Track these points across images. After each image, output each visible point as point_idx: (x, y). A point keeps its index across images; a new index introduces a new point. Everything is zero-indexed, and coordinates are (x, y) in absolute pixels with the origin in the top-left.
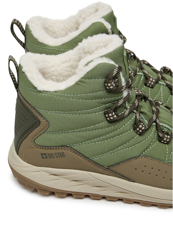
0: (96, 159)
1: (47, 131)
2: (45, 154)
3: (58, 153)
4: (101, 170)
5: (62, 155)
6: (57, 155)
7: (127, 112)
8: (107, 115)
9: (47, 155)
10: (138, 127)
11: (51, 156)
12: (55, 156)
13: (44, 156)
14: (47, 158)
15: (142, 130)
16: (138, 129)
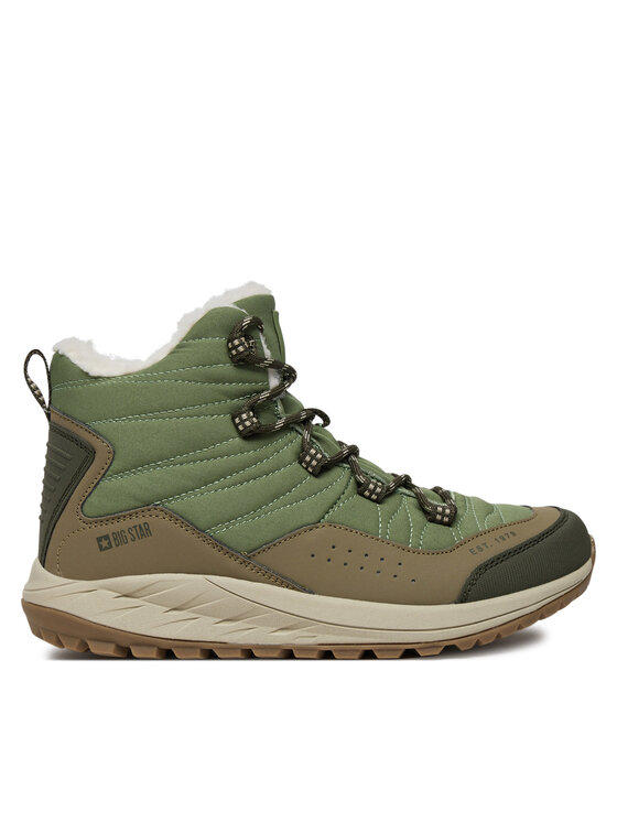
0: (221, 532)
1: (109, 473)
2: (107, 537)
3: (135, 527)
4: (233, 564)
5: (144, 531)
6: (134, 533)
7: (280, 423)
8: (237, 420)
9: (111, 538)
10: (308, 453)
11: (119, 538)
12: (129, 537)
13: (104, 543)
14: (111, 547)
15: (317, 460)
16: (308, 458)
